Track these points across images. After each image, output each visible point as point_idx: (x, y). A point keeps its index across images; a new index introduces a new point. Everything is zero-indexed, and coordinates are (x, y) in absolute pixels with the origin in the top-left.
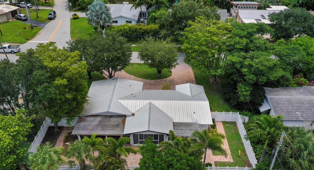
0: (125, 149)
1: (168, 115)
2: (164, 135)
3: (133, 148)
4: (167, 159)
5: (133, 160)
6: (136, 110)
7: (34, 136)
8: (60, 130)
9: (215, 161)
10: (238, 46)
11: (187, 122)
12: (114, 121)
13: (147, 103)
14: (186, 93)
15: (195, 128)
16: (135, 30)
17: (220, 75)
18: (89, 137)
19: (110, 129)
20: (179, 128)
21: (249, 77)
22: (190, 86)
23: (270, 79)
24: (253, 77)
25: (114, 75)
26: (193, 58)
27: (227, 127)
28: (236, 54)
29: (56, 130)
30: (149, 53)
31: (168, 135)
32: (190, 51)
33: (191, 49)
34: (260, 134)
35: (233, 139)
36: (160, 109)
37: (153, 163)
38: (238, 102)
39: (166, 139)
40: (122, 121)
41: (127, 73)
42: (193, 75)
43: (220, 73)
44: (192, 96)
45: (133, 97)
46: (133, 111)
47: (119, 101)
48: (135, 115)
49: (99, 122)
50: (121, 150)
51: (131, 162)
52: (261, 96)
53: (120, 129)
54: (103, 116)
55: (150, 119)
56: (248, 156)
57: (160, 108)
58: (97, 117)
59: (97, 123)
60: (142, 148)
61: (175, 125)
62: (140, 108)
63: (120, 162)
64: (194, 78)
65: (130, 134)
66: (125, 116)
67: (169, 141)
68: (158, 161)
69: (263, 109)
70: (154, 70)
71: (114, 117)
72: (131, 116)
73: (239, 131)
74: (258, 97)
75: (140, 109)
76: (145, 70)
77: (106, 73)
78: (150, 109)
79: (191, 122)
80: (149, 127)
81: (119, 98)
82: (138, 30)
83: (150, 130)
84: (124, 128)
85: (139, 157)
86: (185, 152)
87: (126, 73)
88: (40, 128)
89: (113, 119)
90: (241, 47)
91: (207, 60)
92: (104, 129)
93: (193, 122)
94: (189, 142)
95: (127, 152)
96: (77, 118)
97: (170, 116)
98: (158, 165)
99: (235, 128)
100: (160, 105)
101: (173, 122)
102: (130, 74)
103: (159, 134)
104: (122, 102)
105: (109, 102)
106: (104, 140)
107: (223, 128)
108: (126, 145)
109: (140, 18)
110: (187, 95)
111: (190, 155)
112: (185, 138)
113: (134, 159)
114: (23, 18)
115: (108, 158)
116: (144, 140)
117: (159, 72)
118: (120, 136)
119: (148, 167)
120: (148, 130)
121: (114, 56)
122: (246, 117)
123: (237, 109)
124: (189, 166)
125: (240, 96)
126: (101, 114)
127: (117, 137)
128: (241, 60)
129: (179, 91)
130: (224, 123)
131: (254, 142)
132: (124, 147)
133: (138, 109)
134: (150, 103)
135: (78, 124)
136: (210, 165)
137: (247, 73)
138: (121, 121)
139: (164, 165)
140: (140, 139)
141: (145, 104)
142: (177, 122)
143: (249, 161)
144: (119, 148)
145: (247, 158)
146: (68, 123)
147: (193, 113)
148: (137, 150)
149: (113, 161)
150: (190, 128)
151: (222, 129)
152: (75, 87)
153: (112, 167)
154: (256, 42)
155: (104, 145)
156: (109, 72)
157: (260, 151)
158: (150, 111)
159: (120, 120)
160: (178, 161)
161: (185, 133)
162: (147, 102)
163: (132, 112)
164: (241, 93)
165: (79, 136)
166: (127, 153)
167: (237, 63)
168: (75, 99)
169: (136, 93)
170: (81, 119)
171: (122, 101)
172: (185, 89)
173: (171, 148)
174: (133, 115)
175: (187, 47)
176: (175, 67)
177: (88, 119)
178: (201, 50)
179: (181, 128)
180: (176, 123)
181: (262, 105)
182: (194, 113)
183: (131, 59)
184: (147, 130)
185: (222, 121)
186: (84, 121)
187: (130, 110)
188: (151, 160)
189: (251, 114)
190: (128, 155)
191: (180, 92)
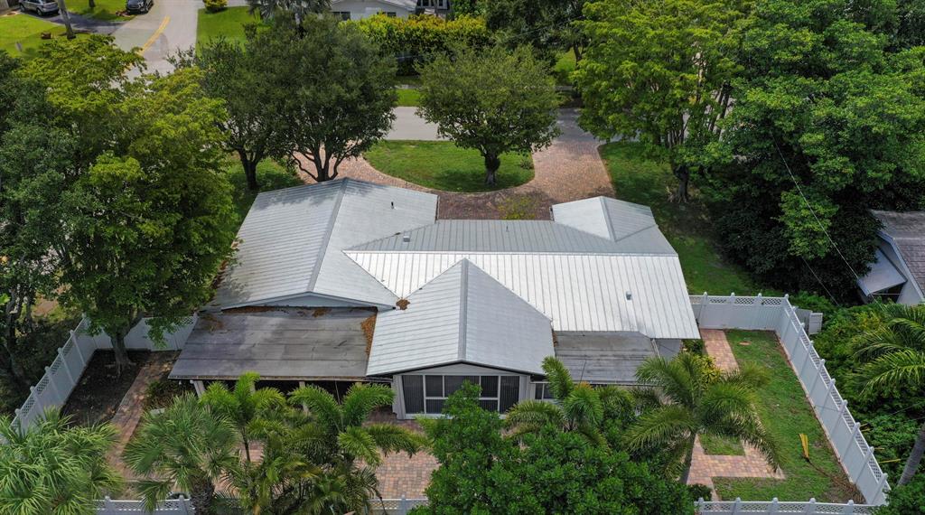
0: (372, 432)
1: (533, 304)
2: (522, 378)
3: (400, 427)
4: (546, 474)
5: (402, 474)
6: (415, 288)
7: (28, 382)
8: (135, 364)
9: (714, 475)
10: (785, 56)
11: (603, 328)
12: (330, 327)
13: (452, 263)
14: (592, 230)
15: (634, 350)
16: (406, 35)
17: (717, 161)
18: (231, 384)
19: (315, 355)
20: (574, 353)
21: (829, 163)
22: (606, 207)
23: (904, 170)
24: (845, 163)
25: (336, 174)
26: (612, 108)
27: (746, 350)
28: (779, 84)
29: (119, 362)
30: (459, 93)
31: (535, 377)
32: (604, 83)
33: (606, 75)
34: (919, 369)
35: (775, 394)
36: (503, 283)
37: (489, 491)
38: (779, 262)
39: (527, 395)
40: (364, 328)
41: (381, 171)
42: (607, 178)
43: (716, 155)
44: (616, 241)
45: (403, 241)
46: (402, 292)
47: (352, 255)
48: (408, 306)
49: (274, 333)
50: (355, 435)
51: (396, 483)
52: (867, 238)
53: (353, 358)
54: (291, 311)
55: (465, 318)
56: (838, 455)
57: (501, 281)
58: (269, 312)
59: (269, 336)
60: (439, 431)
61: (560, 339)
62: (429, 279)
63: (351, 483)
64: (610, 186)
65: (390, 375)
66: (373, 310)
67: (539, 401)
68: (510, 484)
69: (872, 285)
70: (472, 160)
71: (333, 314)
72: (394, 308)
73: (792, 362)
74: (858, 240)
75: (429, 283)
76: (440, 163)
77: (306, 165)
78: (465, 282)
79: (618, 328)
80: (463, 349)
81: (350, 246)
82: (418, 33)
83: (469, 358)
84: (368, 352)
85: (427, 462)
86: (613, 442)
87: (377, 172)
88: (57, 353)
89: (327, 322)
90: (795, 58)
91: (667, 111)
92: (293, 357)
93: (627, 329)
94: (626, 405)
95: (378, 444)
96: (195, 318)
97: (540, 308)
98: (507, 500)
99: (774, 352)
100: (501, 269)
101: (553, 330)
102: (393, 173)
103: (500, 374)
104: (362, 258)
105: (313, 260)
106: (288, 397)
107: (731, 355)
108: (379, 415)
109: (422, 7)
110: (595, 237)
111: (636, 457)
112: (606, 391)
113: (410, 469)
114: (43, 7)
115: (299, 468)
116: (444, 398)
117: (492, 164)
118: (351, 384)
119: (465, 507)
120: (460, 359)
121: (333, 97)
122: (812, 313)
123: (774, 287)
124: (633, 501)
125: (792, 238)
126: (285, 304)
127: (339, 388)
128: (798, 101)
129: (565, 223)
130: (732, 334)
131: (859, 404)
132: (368, 424)
133: (422, 283)
134: (466, 264)
135: (197, 341)
136: (706, 493)
137: (821, 151)
138: (359, 328)
139: (532, 500)
140: (427, 395)
141: (445, 268)
142: (565, 328)
143: (846, 477)
144: (348, 428)
145: (836, 462)
146: (155, 334)
147: (623, 299)
148: (418, 439)
149: (324, 482)
150: (618, 353)
151: (727, 356)
152: (179, 196)
153: (318, 505)
154: (847, 43)
155: (288, 419)
156: (317, 161)
157: (884, 437)
158: (466, 291)
159: (355, 323)
160: (588, 483)
161: (599, 370)
162: (452, 259)
163: (399, 294)
164: (797, 225)
165: (201, 383)
166: (379, 451)
167: (783, 112)
168: (180, 241)
169: (411, 231)
170: (209, 322)
171: (360, 256)
172: (588, 215)
173: (555, 426)
174: (403, 304)
175: (592, 71)
176: (547, 145)
177: (236, 318)
178: (647, 74)
179: (583, 353)
180: (562, 333)
181: (869, 270)
182: (629, 297)
183: (393, 117)
184: (455, 358)
185: (725, 330)
186: (221, 327)
187: (392, 288)
188: (479, 480)
189: (827, 305)
190: (382, 457)
191: (572, 225)
